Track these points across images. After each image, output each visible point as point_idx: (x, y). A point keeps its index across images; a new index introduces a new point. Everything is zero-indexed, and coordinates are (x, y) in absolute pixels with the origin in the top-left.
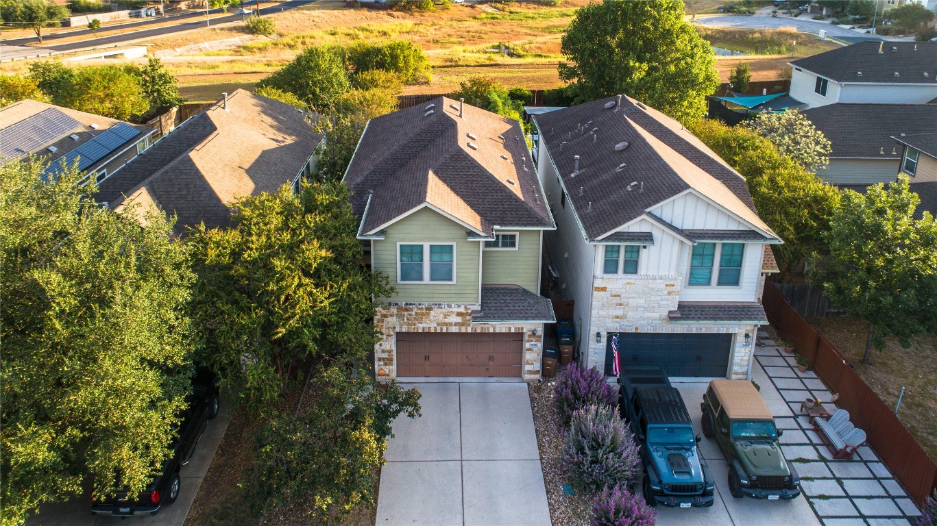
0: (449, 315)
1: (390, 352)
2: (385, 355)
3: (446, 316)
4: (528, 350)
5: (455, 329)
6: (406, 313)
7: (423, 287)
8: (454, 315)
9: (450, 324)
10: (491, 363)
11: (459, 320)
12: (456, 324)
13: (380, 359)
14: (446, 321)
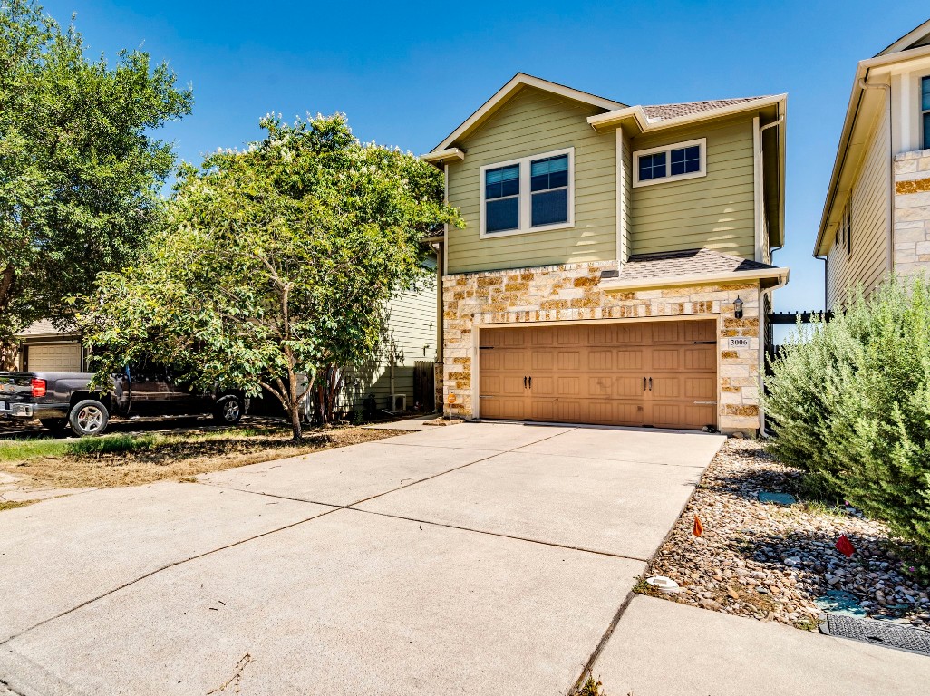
0: (560, 287)
1: (466, 360)
2: (459, 368)
3: (557, 287)
4: (726, 355)
5: (570, 316)
6: (491, 288)
7: (520, 240)
8: (570, 285)
9: (564, 304)
10: (647, 395)
11: (579, 292)
12: (575, 304)
13: (451, 375)
14: (556, 297)
